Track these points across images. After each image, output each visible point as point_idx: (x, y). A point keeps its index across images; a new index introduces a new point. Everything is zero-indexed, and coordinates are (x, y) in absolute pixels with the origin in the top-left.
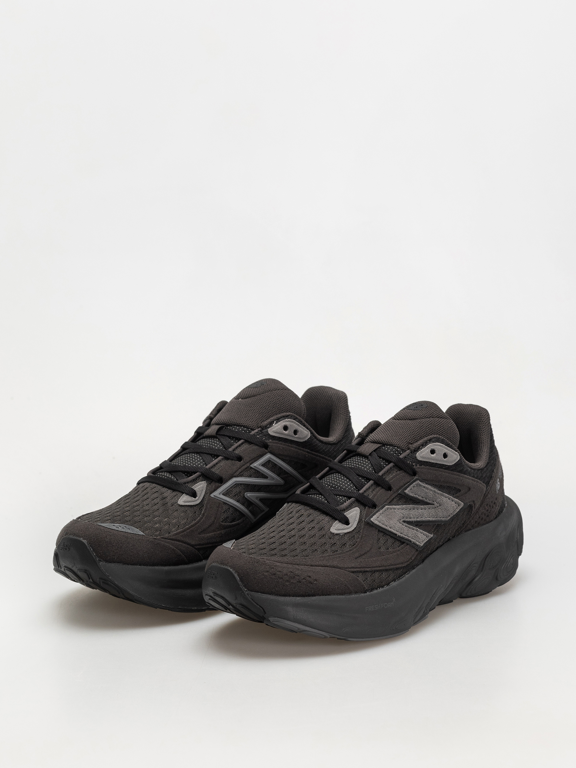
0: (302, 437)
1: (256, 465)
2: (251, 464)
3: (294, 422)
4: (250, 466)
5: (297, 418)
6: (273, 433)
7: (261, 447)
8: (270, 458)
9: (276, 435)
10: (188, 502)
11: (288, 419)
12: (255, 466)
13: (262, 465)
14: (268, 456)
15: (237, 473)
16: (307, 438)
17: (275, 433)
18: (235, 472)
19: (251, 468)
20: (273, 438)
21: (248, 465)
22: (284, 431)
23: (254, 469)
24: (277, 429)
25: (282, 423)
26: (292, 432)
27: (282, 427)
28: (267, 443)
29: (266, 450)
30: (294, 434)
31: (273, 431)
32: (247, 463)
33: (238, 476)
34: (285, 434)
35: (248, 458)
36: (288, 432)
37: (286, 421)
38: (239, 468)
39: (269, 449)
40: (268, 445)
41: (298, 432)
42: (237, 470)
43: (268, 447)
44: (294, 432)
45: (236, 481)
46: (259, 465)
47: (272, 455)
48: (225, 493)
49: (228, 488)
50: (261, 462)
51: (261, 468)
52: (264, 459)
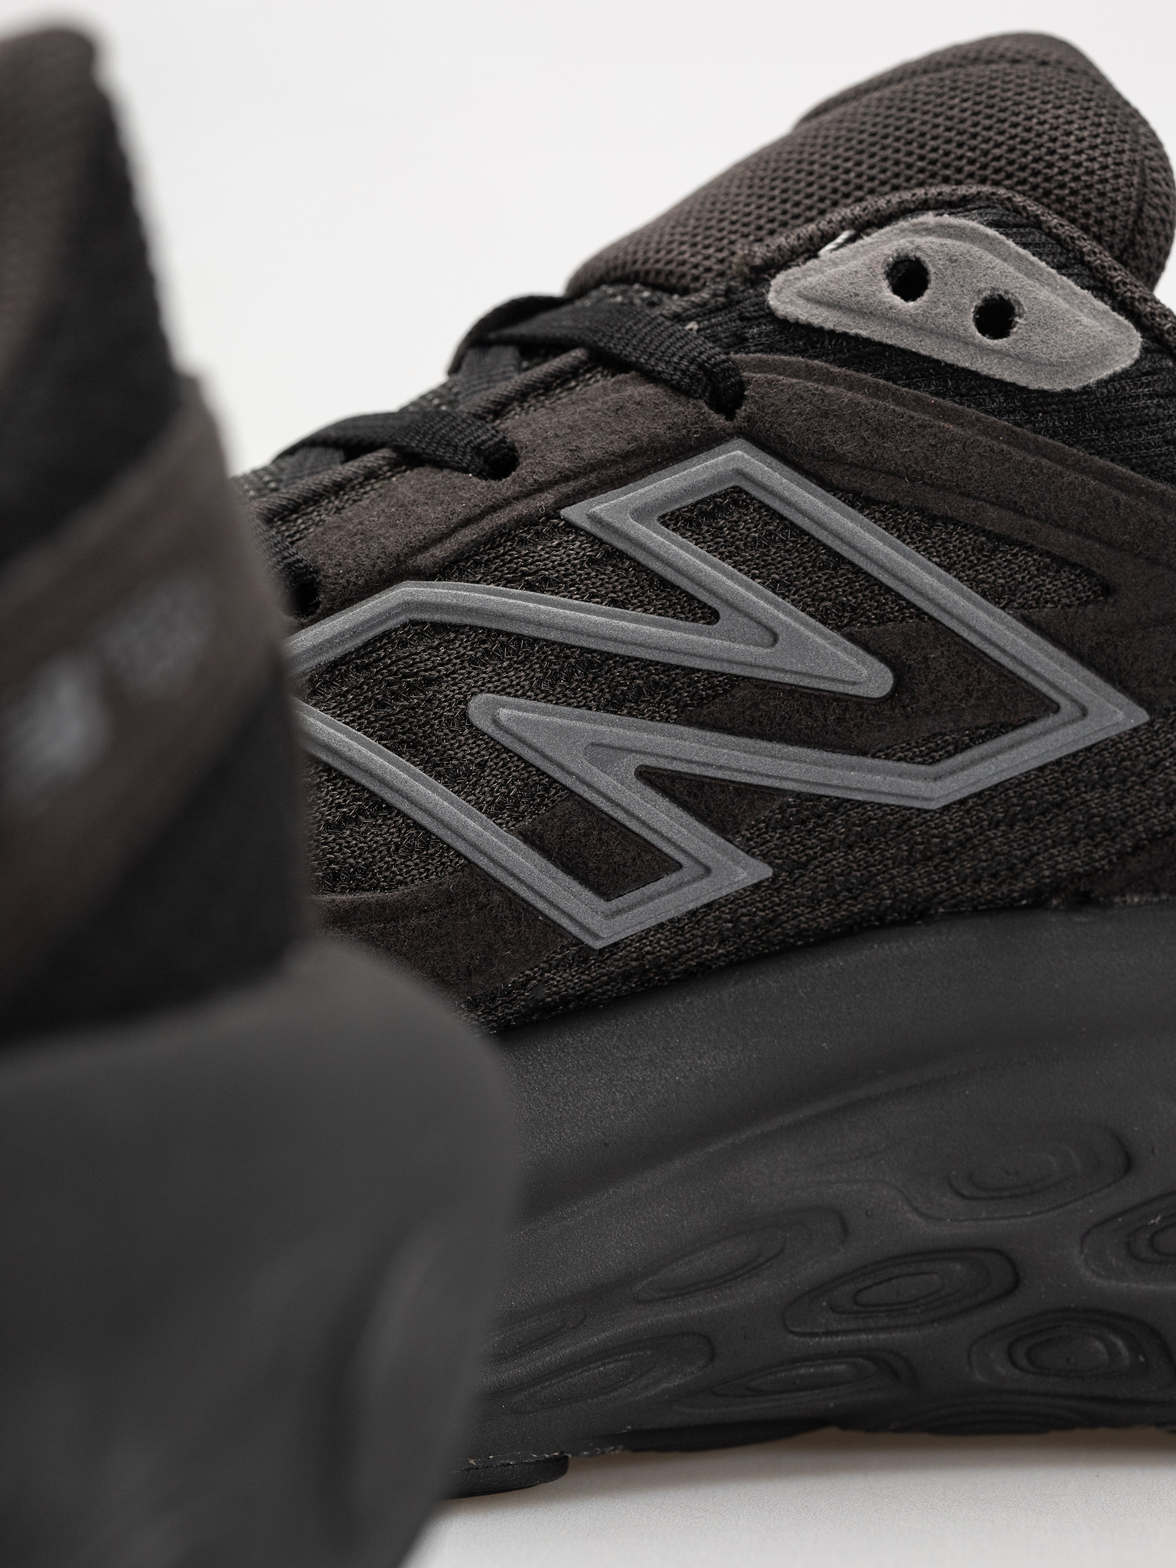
0: (1042, 352)
1: (619, 511)
2: (571, 499)
3: (994, 239)
4: (559, 509)
5: (1037, 223)
6: (801, 302)
7: (677, 389)
8: (739, 474)
9: (816, 321)
12: (594, 518)
13: (665, 520)
14: (734, 461)
15: (439, 552)
16: (1105, 374)
17: (819, 302)
18: (424, 548)
19: (571, 527)
21: (548, 498)
22: (897, 300)
23: (588, 534)
24: (833, 281)
26: (962, 311)
27: (880, 270)
28: (735, 369)
29: (718, 420)
30: (983, 330)
31: (800, 295)
32: (541, 488)
33: (443, 572)
34: (888, 317)
35: (558, 460)
36: (934, 302)
37: (929, 231)
38: (467, 522)
39: (741, 413)
40: (742, 385)
41: (1020, 316)
42: (454, 531)
43: (739, 399)
44: (979, 311)
45: (422, 606)
46: (641, 514)
47: (769, 459)
48: (311, 680)
49: (339, 651)
50: (659, 494)
51: (651, 537)
52: (697, 473)
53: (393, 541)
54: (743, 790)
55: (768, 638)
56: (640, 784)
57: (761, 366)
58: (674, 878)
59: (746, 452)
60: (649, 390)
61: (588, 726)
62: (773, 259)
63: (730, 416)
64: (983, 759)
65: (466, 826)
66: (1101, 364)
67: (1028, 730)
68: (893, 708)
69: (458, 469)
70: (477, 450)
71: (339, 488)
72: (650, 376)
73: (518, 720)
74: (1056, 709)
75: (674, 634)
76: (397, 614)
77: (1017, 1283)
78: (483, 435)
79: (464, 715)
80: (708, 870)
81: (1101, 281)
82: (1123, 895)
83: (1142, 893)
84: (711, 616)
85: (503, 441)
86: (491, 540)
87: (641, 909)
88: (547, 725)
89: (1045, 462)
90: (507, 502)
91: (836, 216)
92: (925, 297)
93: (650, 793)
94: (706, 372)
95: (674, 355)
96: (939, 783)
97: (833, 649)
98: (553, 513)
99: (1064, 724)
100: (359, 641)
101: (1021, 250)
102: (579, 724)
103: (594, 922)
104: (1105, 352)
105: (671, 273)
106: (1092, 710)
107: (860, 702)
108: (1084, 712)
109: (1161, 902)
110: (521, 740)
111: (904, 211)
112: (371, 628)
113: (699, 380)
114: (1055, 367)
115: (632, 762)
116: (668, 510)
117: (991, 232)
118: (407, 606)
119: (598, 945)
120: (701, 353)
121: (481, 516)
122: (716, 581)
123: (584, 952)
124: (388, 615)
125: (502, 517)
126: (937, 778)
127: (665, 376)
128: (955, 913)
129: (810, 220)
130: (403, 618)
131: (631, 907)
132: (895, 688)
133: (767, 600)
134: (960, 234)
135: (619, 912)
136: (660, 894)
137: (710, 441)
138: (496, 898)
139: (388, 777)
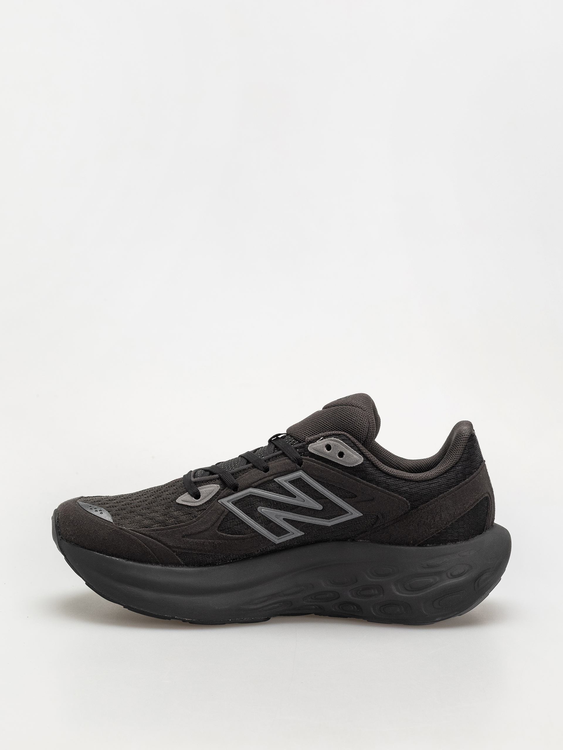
0: (347, 461)
1: (282, 480)
2: (276, 477)
4: (274, 479)
5: (350, 439)
7: (293, 461)
8: (300, 476)
9: (315, 453)
10: (186, 502)
11: (334, 437)
12: (278, 481)
13: (289, 482)
14: (300, 474)
15: (256, 484)
16: (357, 464)
17: (316, 450)
18: (254, 483)
20: (312, 455)
22: (327, 451)
23: (277, 483)
24: (318, 447)
25: (327, 441)
26: (336, 454)
27: (324, 446)
28: (302, 459)
29: (298, 467)
30: (339, 457)
31: (313, 448)
32: (271, 475)
33: (256, 487)
34: (326, 454)
35: (275, 471)
36: (331, 452)
37: (332, 440)
38: (260, 479)
39: (302, 466)
40: (302, 462)
41: (344, 455)
42: (258, 481)
43: (302, 464)
44: (339, 453)
45: (252, 493)
46: (285, 481)
47: (305, 474)
48: (235, 502)
49: (240, 498)
50: (288, 478)
51: (286, 485)
52: (294, 475)
53: (250, 481)
54: (299, 522)
55: (303, 501)
56: (283, 521)
57: (306, 459)
58: (289, 534)
59: (302, 473)
60: (289, 461)
61: (275, 512)
62: (311, 441)
63: (300, 466)
64: (337, 519)
65: (256, 526)
66: (356, 463)
67: (343, 516)
68: (322, 512)
69: (260, 470)
70: (263, 467)
71: (244, 470)
72: (290, 459)
73: (265, 511)
74: (348, 513)
75: (289, 499)
76: (249, 493)
77: (339, 597)
78: (265, 465)
79: (257, 510)
80: (294, 533)
81: (359, 449)
82: (359, 540)
83: (362, 540)
84: (295, 497)
85: (267, 466)
86: (262, 484)
87: (283, 538)
88: (269, 512)
89: (346, 477)
90: (266, 477)
91: (320, 434)
92: (330, 451)
93: (285, 522)
94: (297, 459)
95: (293, 456)
96: (330, 523)
97: (313, 503)
98: (273, 479)
99: (349, 515)
100: (243, 497)
101: (346, 444)
102: (274, 512)
103: (276, 540)
104: (357, 461)
105: (297, 438)
106: (353, 514)
107: (318, 510)
108: (352, 514)
109: (365, 541)
110: (265, 514)
111: (330, 436)
112: (245, 495)
113: (296, 461)
114: (349, 464)
115: (282, 518)
116: (290, 480)
117: (342, 441)
118: (250, 492)
119: (277, 543)
120: (297, 456)
121: (262, 479)
122: (296, 492)
123: (275, 544)
124: (247, 493)
125: (265, 480)
126: (329, 522)
127: (291, 459)
128: (333, 541)
129: (316, 434)
130: (249, 494)
131: (282, 538)
132: (323, 509)
133: (304, 495)
134: (337, 441)
135: (280, 539)
136: (286, 536)
137: (297, 470)
138: (260, 537)
139: (245, 519)
